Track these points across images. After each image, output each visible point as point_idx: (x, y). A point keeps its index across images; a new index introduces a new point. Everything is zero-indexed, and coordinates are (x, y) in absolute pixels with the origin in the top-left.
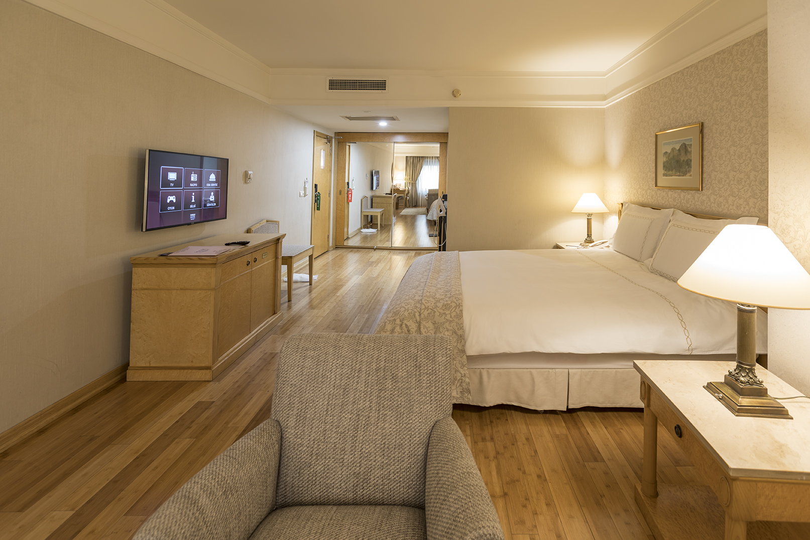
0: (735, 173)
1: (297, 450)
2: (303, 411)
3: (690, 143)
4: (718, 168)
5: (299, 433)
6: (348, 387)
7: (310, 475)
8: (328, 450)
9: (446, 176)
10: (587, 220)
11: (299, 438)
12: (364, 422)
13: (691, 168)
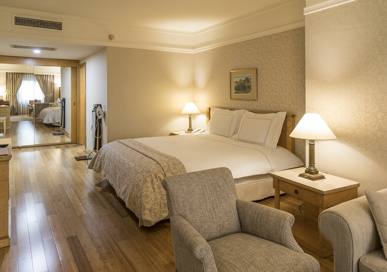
0: (273, 93)
1: (195, 222)
2: (191, 207)
3: (250, 78)
4: (265, 90)
5: (193, 216)
6: (204, 193)
7: (203, 231)
8: (207, 219)
9: (77, 92)
10: (189, 117)
11: (194, 218)
12: (215, 206)
13: (251, 89)
